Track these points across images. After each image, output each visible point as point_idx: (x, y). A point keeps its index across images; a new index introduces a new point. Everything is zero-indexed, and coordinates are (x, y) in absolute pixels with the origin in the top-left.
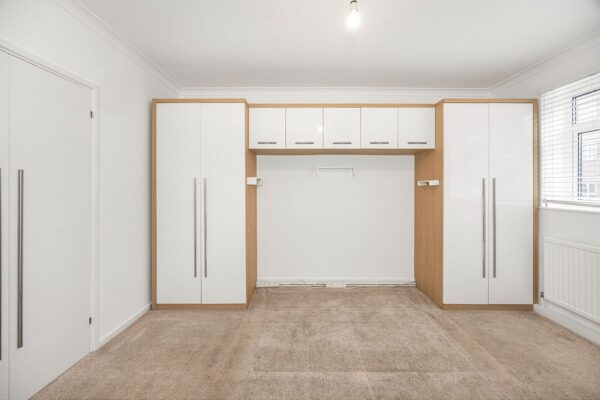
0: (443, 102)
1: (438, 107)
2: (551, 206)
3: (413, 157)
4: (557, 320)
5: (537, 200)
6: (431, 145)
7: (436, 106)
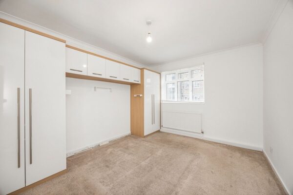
0: (144, 68)
1: (142, 70)
2: (163, 102)
3: (130, 86)
4: (165, 131)
5: (160, 101)
6: (139, 83)
7: (141, 69)
